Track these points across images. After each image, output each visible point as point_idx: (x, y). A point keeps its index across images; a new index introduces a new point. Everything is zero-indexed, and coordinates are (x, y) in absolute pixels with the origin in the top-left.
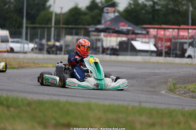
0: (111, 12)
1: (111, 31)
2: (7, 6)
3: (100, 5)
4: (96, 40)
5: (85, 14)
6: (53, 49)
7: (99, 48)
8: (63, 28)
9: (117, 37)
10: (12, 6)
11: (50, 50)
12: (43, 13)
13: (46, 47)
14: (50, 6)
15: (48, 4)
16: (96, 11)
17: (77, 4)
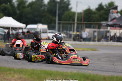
0: (115, 13)
1: (117, 26)
2: (43, 8)
3: (105, 7)
4: (106, 31)
5: (95, 13)
6: (77, 38)
7: (108, 37)
8: (84, 24)
9: (120, 29)
10: (46, 8)
11: (75, 38)
12: (66, 13)
13: (73, 36)
14: (71, 8)
15: (70, 7)
16: (102, 11)
17: (89, 7)
